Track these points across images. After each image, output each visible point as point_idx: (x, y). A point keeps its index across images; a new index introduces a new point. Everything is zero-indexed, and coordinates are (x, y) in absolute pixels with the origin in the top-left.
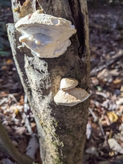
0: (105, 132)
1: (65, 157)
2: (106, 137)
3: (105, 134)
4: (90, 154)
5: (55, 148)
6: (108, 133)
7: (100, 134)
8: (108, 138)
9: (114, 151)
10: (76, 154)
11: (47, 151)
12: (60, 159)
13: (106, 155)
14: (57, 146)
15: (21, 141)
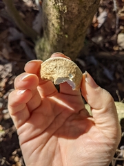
0: (119, 25)
1: (66, 27)
2: (117, 31)
3: (119, 28)
4: (95, 43)
5: (57, 14)
6: (121, 28)
7: (113, 27)
8: (120, 32)
9: (120, 46)
10: (78, 27)
11: (49, 18)
12: (61, 28)
13: (110, 48)
14: (60, 12)
15: (28, 14)
